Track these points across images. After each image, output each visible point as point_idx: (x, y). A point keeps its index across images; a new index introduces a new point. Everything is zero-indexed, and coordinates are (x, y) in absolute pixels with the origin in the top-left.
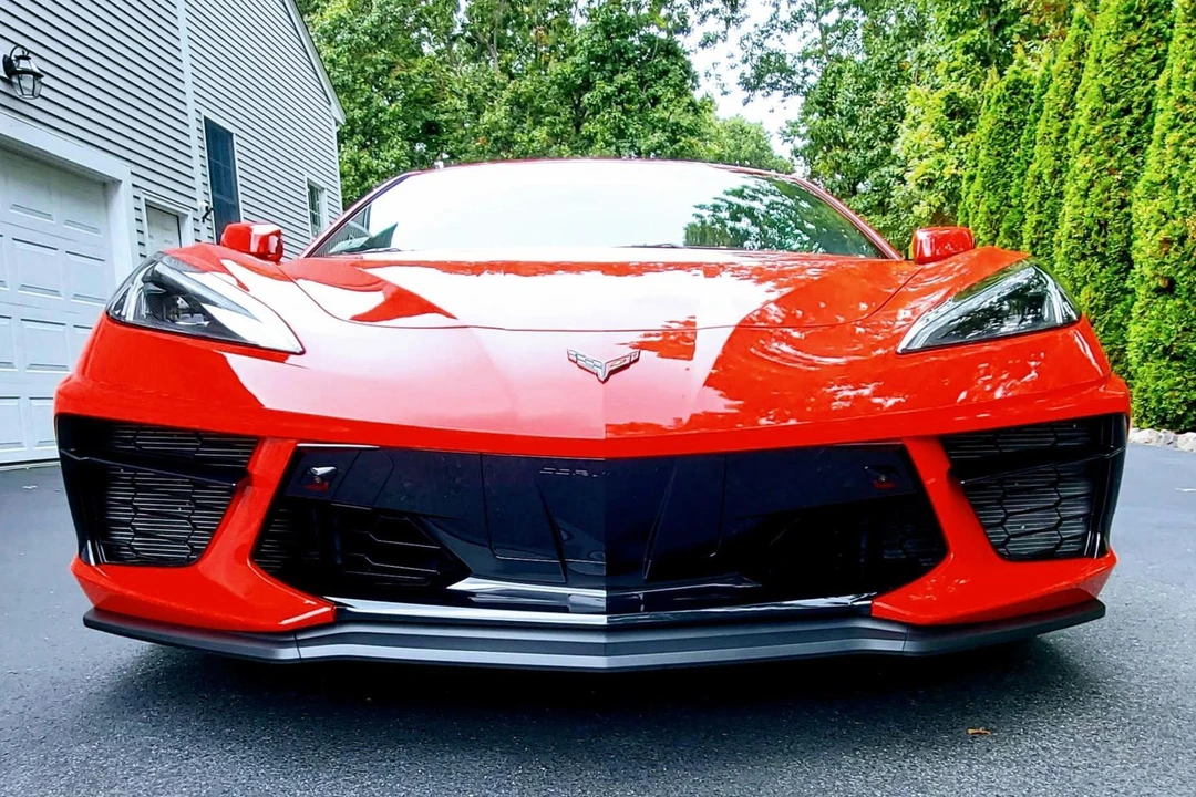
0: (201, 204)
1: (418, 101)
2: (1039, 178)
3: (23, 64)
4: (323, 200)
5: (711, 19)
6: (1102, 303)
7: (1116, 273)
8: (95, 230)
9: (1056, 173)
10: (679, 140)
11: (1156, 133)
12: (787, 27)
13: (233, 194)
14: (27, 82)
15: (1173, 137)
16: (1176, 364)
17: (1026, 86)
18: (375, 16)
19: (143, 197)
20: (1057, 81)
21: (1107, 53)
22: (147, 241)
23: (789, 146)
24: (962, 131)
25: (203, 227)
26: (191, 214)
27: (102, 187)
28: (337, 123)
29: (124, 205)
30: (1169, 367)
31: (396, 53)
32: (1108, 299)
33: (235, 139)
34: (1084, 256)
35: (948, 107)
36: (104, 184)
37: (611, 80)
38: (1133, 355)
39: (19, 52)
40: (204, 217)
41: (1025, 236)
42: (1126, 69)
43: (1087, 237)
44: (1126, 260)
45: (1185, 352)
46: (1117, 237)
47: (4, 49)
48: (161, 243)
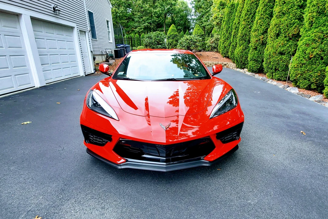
0: (89, 29)
2: (235, 23)
3: (56, 8)
4: (109, 23)
6: (244, 49)
7: (247, 43)
8: (71, 36)
9: (239, 23)
10: (172, 7)
11: (256, 19)
13: (94, 25)
14: (58, 11)
15: (259, 21)
16: (255, 62)
17: (234, 5)
19: (79, 29)
20: (240, 5)
22: (80, 37)
23: (192, 6)
24: (223, 9)
25: (89, 33)
26: (87, 31)
27: (72, 28)
28: (111, 8)
29: (76, 31)
30: (254, 62)
32: (245, 48)
33: (93, 14)
34: (242, 40)
35: (220, 4)
38: (249, 59)
39: (56, 6)
40: (89, 31)
41: (232, 34)
42: (251, 6)
43: (243, 37)
44: (249, 42)
45: (257, 60)
46: (248, 37)
47: (53, 6)
48: (82, 37)
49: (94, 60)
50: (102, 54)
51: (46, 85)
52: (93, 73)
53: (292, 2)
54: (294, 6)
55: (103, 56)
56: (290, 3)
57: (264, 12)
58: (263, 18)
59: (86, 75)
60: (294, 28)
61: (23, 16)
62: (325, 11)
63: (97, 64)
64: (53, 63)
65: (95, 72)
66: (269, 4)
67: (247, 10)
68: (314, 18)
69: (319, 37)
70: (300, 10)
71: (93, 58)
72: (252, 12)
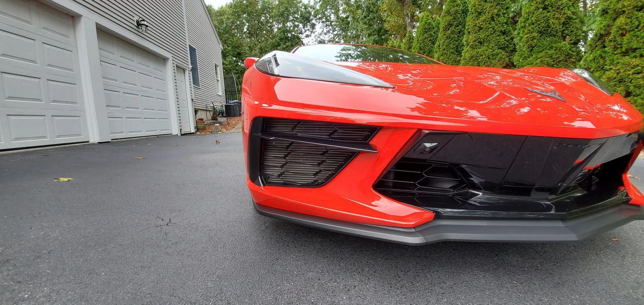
1: (235, 47)
3: (143, 22)
4: (218, 69)
5: (307, 32)
8: (162, 71)
12: (325, 34)
14: (144, 28)
18: (225, 25)
19: (175, 63)
21: (420, 39)
22: (176, 76)
25: (191, 73)
26: (188, 69)
27: (164, 60)
28: (222, 49)
29: (170, 65)
31: (230, 35)
33: (197, 51)
36: (164, 59)
37: (285, 44)
39: (141, 19)
40: (190, 71)
47: (136, 18)
48: (180, 76)
49: (196, 114)
50: (206, 109)
51: (110, 140)
52: (193, 133)
53: (491, 27)
54: (494, 33)
55: (208, 113)
56: (489, 29)
57: (447, 46)
58: (447, 54)
59: (182, 135)
60: (499, 60)
61: (83, 20)
62: (548, 30)
63: (199, 119)
64: (127, 108)
65: (196, 132)
66: (452, 36)
67: (418, 48)
68: (535, 39)
69: (547, 63)
70: (503, 37)
71: (194, 111)
72: (426, 50)
